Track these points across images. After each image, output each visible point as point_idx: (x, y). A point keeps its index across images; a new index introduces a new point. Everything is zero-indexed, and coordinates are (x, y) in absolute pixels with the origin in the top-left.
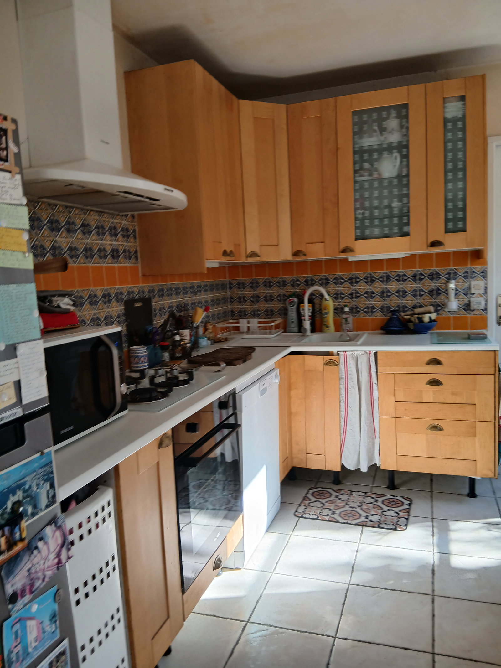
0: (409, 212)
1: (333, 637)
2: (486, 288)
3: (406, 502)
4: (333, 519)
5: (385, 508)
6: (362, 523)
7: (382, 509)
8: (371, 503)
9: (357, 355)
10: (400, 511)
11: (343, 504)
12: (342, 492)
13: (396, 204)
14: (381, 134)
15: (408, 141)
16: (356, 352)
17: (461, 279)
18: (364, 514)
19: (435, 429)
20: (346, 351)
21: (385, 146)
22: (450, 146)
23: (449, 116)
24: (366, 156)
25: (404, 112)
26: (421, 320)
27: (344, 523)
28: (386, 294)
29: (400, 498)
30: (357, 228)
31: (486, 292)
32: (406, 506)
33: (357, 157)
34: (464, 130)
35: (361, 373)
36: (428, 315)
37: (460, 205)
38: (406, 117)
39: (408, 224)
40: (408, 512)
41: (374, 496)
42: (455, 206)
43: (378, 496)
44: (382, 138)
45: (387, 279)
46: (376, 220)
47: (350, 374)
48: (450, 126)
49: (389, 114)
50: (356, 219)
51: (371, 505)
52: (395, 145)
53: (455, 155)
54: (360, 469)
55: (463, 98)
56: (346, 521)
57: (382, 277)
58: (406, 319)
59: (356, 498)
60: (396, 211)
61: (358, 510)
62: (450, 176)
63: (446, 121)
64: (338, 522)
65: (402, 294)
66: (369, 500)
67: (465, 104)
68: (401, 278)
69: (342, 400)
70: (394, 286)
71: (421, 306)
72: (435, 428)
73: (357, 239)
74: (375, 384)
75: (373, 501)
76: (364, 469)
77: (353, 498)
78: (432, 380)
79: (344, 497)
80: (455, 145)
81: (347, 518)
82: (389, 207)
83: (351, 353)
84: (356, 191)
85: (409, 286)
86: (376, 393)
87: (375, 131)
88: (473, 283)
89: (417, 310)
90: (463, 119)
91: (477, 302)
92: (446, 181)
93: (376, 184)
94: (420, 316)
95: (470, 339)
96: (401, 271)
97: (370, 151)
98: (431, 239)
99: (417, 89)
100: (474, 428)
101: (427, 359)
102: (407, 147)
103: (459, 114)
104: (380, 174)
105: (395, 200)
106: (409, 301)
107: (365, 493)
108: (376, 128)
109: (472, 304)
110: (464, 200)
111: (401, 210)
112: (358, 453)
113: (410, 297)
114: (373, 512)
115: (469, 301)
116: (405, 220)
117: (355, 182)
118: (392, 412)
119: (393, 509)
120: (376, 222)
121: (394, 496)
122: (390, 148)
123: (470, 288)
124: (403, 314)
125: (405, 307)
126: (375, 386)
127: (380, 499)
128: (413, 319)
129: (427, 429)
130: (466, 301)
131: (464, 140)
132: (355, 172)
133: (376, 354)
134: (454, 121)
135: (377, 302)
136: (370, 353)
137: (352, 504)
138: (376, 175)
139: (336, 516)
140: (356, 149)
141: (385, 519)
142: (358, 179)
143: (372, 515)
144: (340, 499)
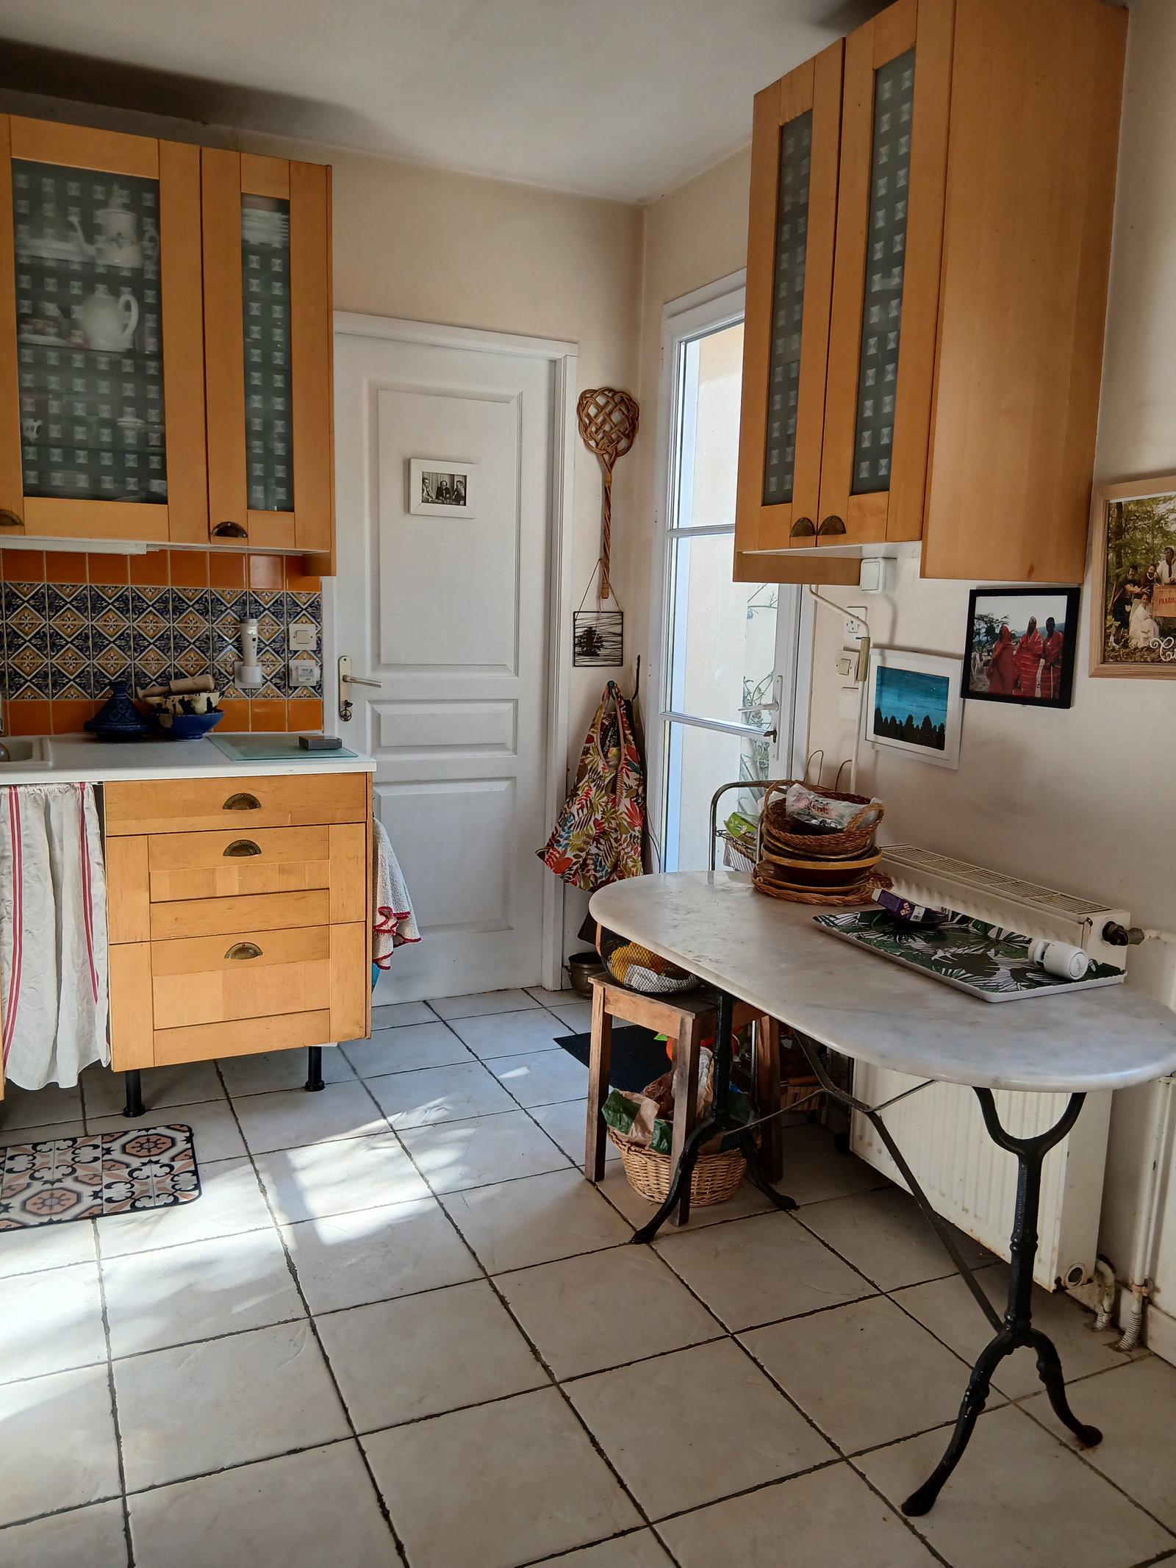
0: (163, 444)
1: (116, 1497)
2: (319, 639)
3: (180, 1137)
4: (10, 1223)
5: (135, 1163)
6: (89, 1211)
7: (128, 1166)
8: (96, 1159)
9: (46, 796)
10: (173, 1159)
11: (26, 1180)
12: (10, 1153)
13: (129, 421)
14: (90, 239)
15: (159, 273)
16: (45, 788)
17: (268, 618)
18: (87, 1191)
19: (244, 955)
20: (15, 786)
21: (101, 270)
22: (255, 308)
23: (254, 237)
24: (51, 285)
25: (148, 199)
26: (188, 707)
27: (42, 1224)
28: (94, 642)
29: (162, 1131)
30: (27, 465)
31: (319, 650)
32: (182, 1145)
33: (26, 281)
34: (286, 278)
35: (61, 841)
36: (204, 696)
37: (279, 448)
38: (155, 213)
39: (162, 474)
40: (193, 1157)
41: (98, 1141)
42: (268, 451)
43: (107, 1139)
44: (91, 250)
45: (95, 604)
46: (81, 453)
47: (28, 846)
48: (254, 261)
49: (109, 193)
50: (25, 442)
51: (98, 1164)
52: (126, 273)
53: (267, 334)
54: (57, 1084)
55: (283, 206)
56: (46, 1219)
57: (81, 599)
58: (150, 706)
59: (53, 1159)
60: (130, 438)
61: (69, 1183)
62: (256, 379)
63: (246, 250)
64: (24, 1226)
65: (134, 643)
66: (87, 1154)
67: (288, 220)
68: (129, 605)
69: (5, 914)
70: (111, 623)
71: (180, 676)
72: (246, 951)
73: (30, 492)
74: (99, 864)
75: (98, 1153)
76: (68, 1079)
77: (45, 1160)
78: (237, 844)
79: (21, 1163)
80: (266, 310)
81: (45, 1210)
82: (111, 424)
83: (30, 789)
84: (22, 366)
85: (150, 625)
86: (98, 889)
87: (71, 227)
88: (293, 628)
89: (175, 684)
90: (285, 252)
91: (303, 670)
92: (249, 390)
93: (78, 361)
94: (187, 698)
95: (305, 747)
96: (129, 586)
97: (63, 273)
98: (217, 520)
99: (181, 154)
100: (327, 939)
101: (225, 797)
102: (157, 286)
103: (277, 242)
104: (86, 340)
105: (130, 410)
106: (152, 662)
107: (74, 1140)
108: (74, 219)
109: (294, 674)
110: (288, 439)
111: (143, 438)
112: (51, 1044)
113: (152, 653)
114: (106, 1181)
115: (287, 667)
116: (155, 463)
117: (21, 345)
118: (141, 930)
119: (154, 1159)
120: (82, 457)
121: (147, 1130)
122: (113, 281)
123: (286, 638)
124: (141, 693)
125: (140, 675)
126: (96, 871)
127: (116, 1146)
128: (169, 705)
129: (226, 956)
130: (279, 667)
131: (287, 303)
132: (21, 319)
133: (98, 790)
134: (265, 252)
135: (70, 661)
136: (83, 789)
137: (47, 1175)
138: (77, 340)
139: (15, 1214)
140: (24, 261)
141: (144, 1188)
142: (27, 337)
143: (109, 1186)
144: (10, 1171)
